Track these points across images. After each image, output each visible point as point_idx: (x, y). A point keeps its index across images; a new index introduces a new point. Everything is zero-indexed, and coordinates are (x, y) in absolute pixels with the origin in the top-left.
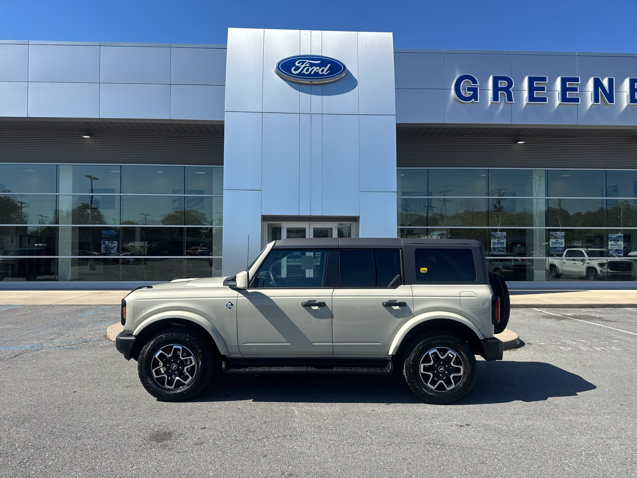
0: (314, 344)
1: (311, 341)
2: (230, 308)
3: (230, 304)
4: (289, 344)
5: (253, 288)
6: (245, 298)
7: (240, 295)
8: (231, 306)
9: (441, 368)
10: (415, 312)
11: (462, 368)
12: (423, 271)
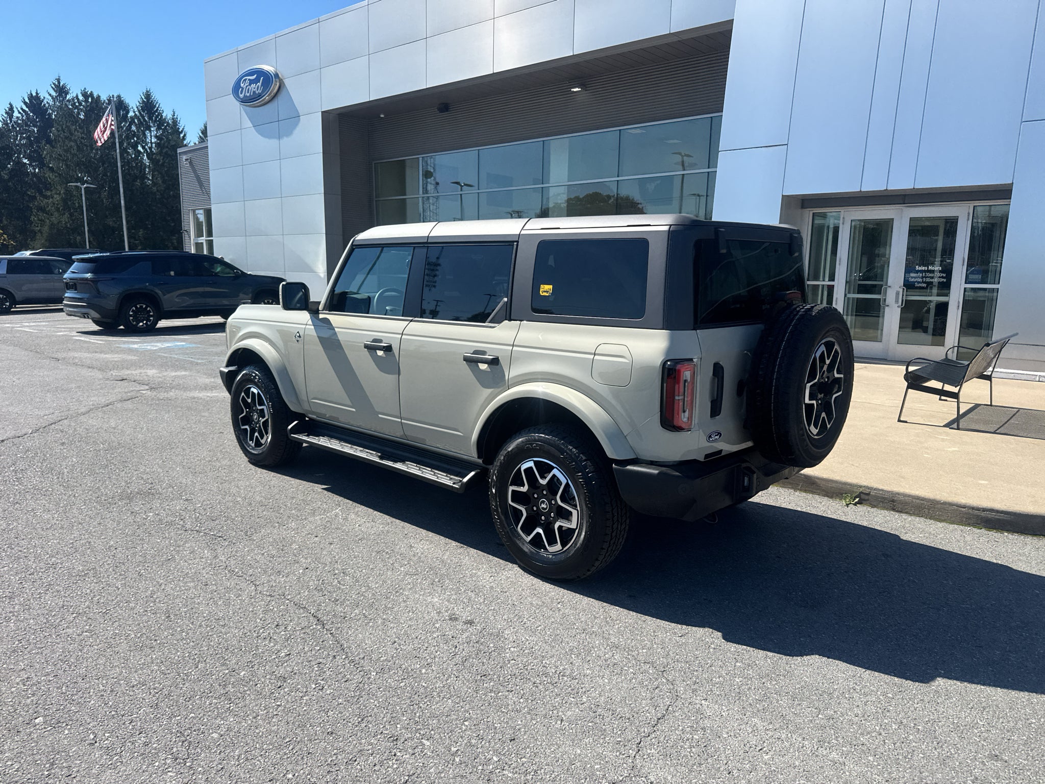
0: (380, 416)
1: (377, 410)
2: (298, 341)
3: (298, 334)
4: (354, 410)
5: (327, 312)
6: (313, 327)
7: (310, 322)
8: (299, 339)
9: (543, 502)
10: (511, 378)
11: (574, 512)
12: (544, 292)
